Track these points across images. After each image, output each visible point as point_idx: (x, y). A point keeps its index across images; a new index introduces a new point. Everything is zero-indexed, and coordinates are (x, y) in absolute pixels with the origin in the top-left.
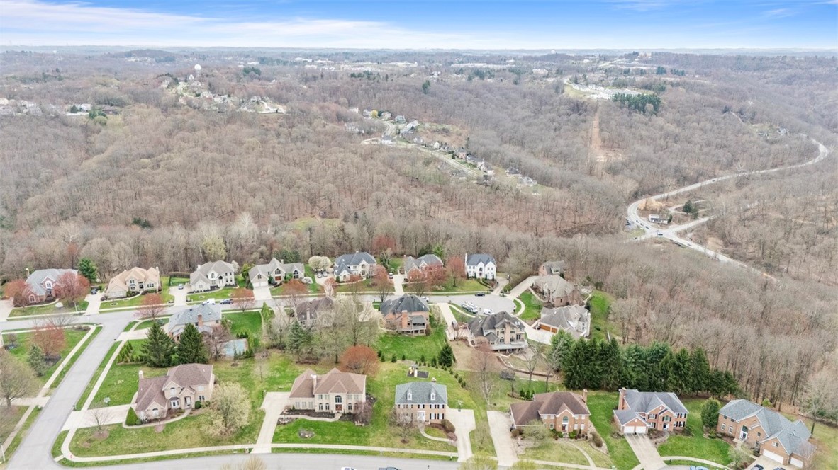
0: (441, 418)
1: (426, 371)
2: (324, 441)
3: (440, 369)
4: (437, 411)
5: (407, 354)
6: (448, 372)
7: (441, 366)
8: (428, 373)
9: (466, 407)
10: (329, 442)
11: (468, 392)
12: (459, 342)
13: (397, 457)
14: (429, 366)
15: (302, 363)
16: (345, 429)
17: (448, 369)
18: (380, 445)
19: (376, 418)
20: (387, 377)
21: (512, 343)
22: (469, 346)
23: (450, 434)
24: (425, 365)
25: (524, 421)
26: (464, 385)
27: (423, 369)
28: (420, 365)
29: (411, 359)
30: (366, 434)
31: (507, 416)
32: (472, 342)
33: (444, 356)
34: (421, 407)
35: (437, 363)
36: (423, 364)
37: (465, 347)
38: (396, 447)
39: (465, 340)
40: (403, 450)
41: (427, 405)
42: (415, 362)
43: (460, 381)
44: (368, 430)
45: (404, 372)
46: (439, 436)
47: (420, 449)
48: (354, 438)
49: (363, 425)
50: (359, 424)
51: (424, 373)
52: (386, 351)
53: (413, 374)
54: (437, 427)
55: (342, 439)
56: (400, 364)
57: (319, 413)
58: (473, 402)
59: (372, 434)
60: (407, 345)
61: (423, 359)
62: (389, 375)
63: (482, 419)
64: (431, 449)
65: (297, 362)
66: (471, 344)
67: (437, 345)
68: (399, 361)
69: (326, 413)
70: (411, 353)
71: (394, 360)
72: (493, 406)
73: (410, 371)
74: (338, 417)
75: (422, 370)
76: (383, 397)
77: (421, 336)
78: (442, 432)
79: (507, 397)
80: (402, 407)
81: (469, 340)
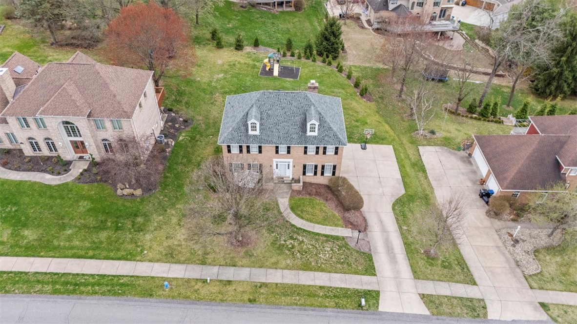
0: (328, 174)
1: (295, 66)
2: (17, 245)
3: (319, 63)
4: (320, 160)
5: (263, 38)
6: (333, 68)
7: (321, 59)
8: (298, 69)
9: (377, 139)
10: (30, 251)
11: (373, 105)
12: (348, 21)
13: (211, 301)
14: (299, 58)
15: (61, 46)
16: (84, 205)
17: (335, 64)
18: (170, 256)
19: (180, 168)
20: (221, 75)
21: (434, 23)
22: (363, 27)
23: (352, 216)
24: (292, 55)
25: (525, 181)
26: (364, 93)
27: (289, 62)
28: (284, 55)
29: (270, 46)
30: (140, 220)
31: (462, 159)
32: (368, 21)
33: (327, 39)
34: (283, 150)
35: (315, 52)
36: (289, 54)
37: (358, 28)
38: (213, 264)
39: (357, 18)
40: (229, 273)
41: (297, 150)
42: (276, 51)
43: (357, 85)
44: (149, 207)
45: (254, 66)
46: (324, 221)
47: (275, 266)
48: (103, 235)
49: (138, 192)
50: (127, 192)
51: (292, 69)
52: (228, 31)
53: (271, 70)
54: (318, 194)
55: (69, 239)
56: (249, 53)
57: (32, 159)
58: (387, 127)
59: (157, 218)
60: (264, 23)
61: (289, 46)
62: (226, 72)
63: (414, 165)
64: (306, 267)
65: (52, 44)
66: (366, 25)
67: (312, 24)
68: (248, 49)
69: (49, 158)
70: (270, 36)
71: (239, 47)
72: (429, 135)
73: (265, 66)
74: (77, 169)
75: (289, 64)
76: (207, 117)
77: (287, 12)
78: (330, 208)
79: (446, 115)
80: (235, 150)
81: (364, 19)
